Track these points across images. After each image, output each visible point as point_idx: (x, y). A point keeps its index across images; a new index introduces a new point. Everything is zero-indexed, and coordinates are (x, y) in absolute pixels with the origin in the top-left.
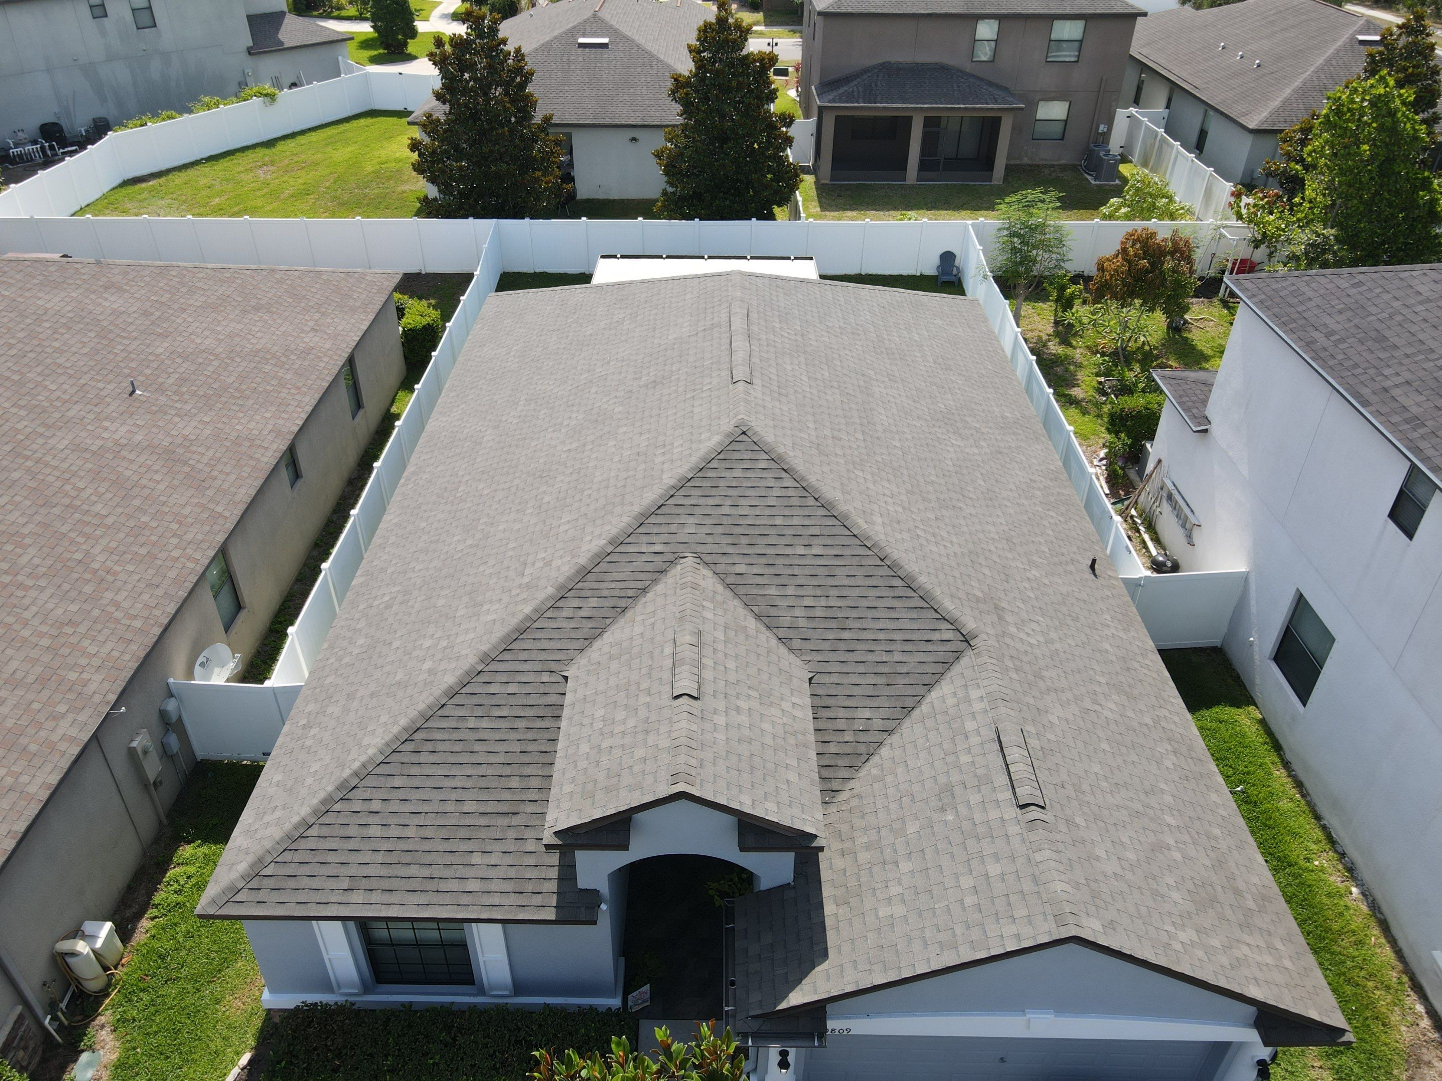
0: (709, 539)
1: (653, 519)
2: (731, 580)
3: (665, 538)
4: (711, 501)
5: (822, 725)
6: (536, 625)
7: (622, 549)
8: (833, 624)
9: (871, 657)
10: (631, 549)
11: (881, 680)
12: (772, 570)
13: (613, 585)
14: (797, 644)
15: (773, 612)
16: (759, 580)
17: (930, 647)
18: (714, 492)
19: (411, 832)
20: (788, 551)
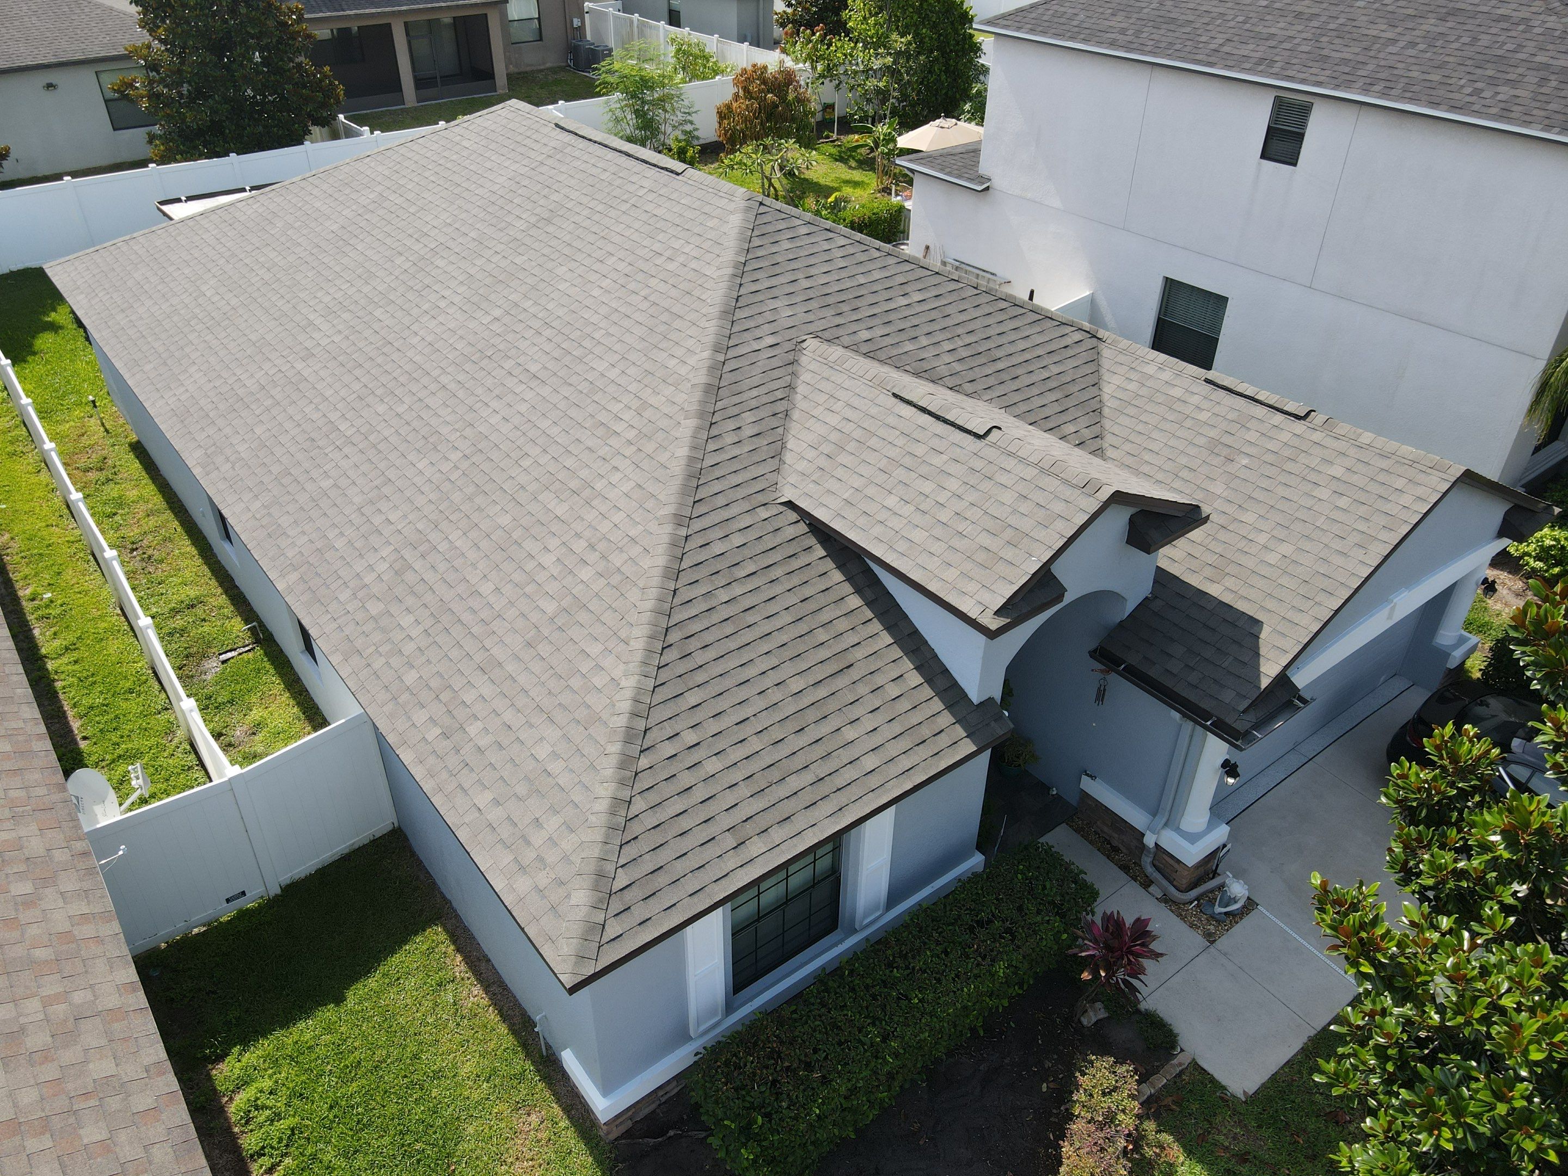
0: (812, 316)
3: (768, 328)
4: (783, 279)
6: (707, 463)
7: (733, 353)
10: (742, 350)
11: (1058, 395)
12: (893, 327)
15: (926, 366)
16: (890, 340)
17: (1070, 352)
18: (778, 269)
19: (755, 744)
20: (892, 305)
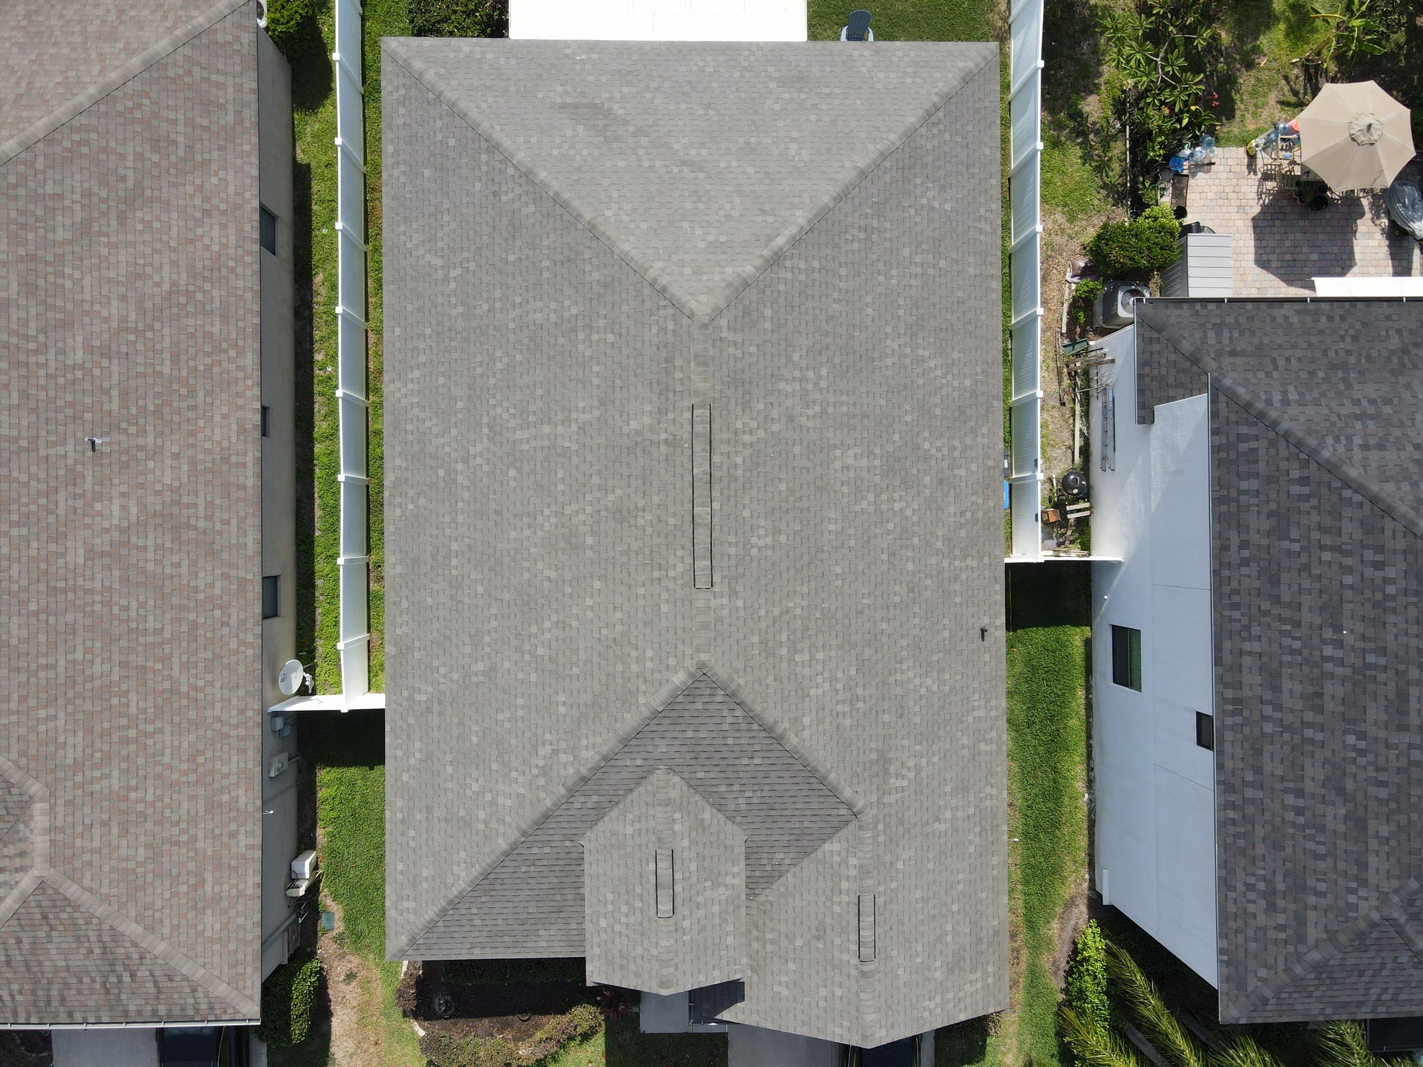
0: (677, 755)
1: (633, 742)
2: (692, 783)
3: (643, 755)
4: (678, 728)
5: (751, 862)
6: (556, 814)
7: (611, 763)
8: (765, 806)
9: (788, 825)
10: (618, 763)
11: (795, 837)
12: (723, 775)
13: (608, 788)
14: (738, 819)
15: (723, 802)
16: (714, 782)
17: (829, 818)
18: (680, 720)
20: (737, 762)
